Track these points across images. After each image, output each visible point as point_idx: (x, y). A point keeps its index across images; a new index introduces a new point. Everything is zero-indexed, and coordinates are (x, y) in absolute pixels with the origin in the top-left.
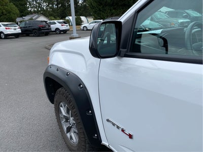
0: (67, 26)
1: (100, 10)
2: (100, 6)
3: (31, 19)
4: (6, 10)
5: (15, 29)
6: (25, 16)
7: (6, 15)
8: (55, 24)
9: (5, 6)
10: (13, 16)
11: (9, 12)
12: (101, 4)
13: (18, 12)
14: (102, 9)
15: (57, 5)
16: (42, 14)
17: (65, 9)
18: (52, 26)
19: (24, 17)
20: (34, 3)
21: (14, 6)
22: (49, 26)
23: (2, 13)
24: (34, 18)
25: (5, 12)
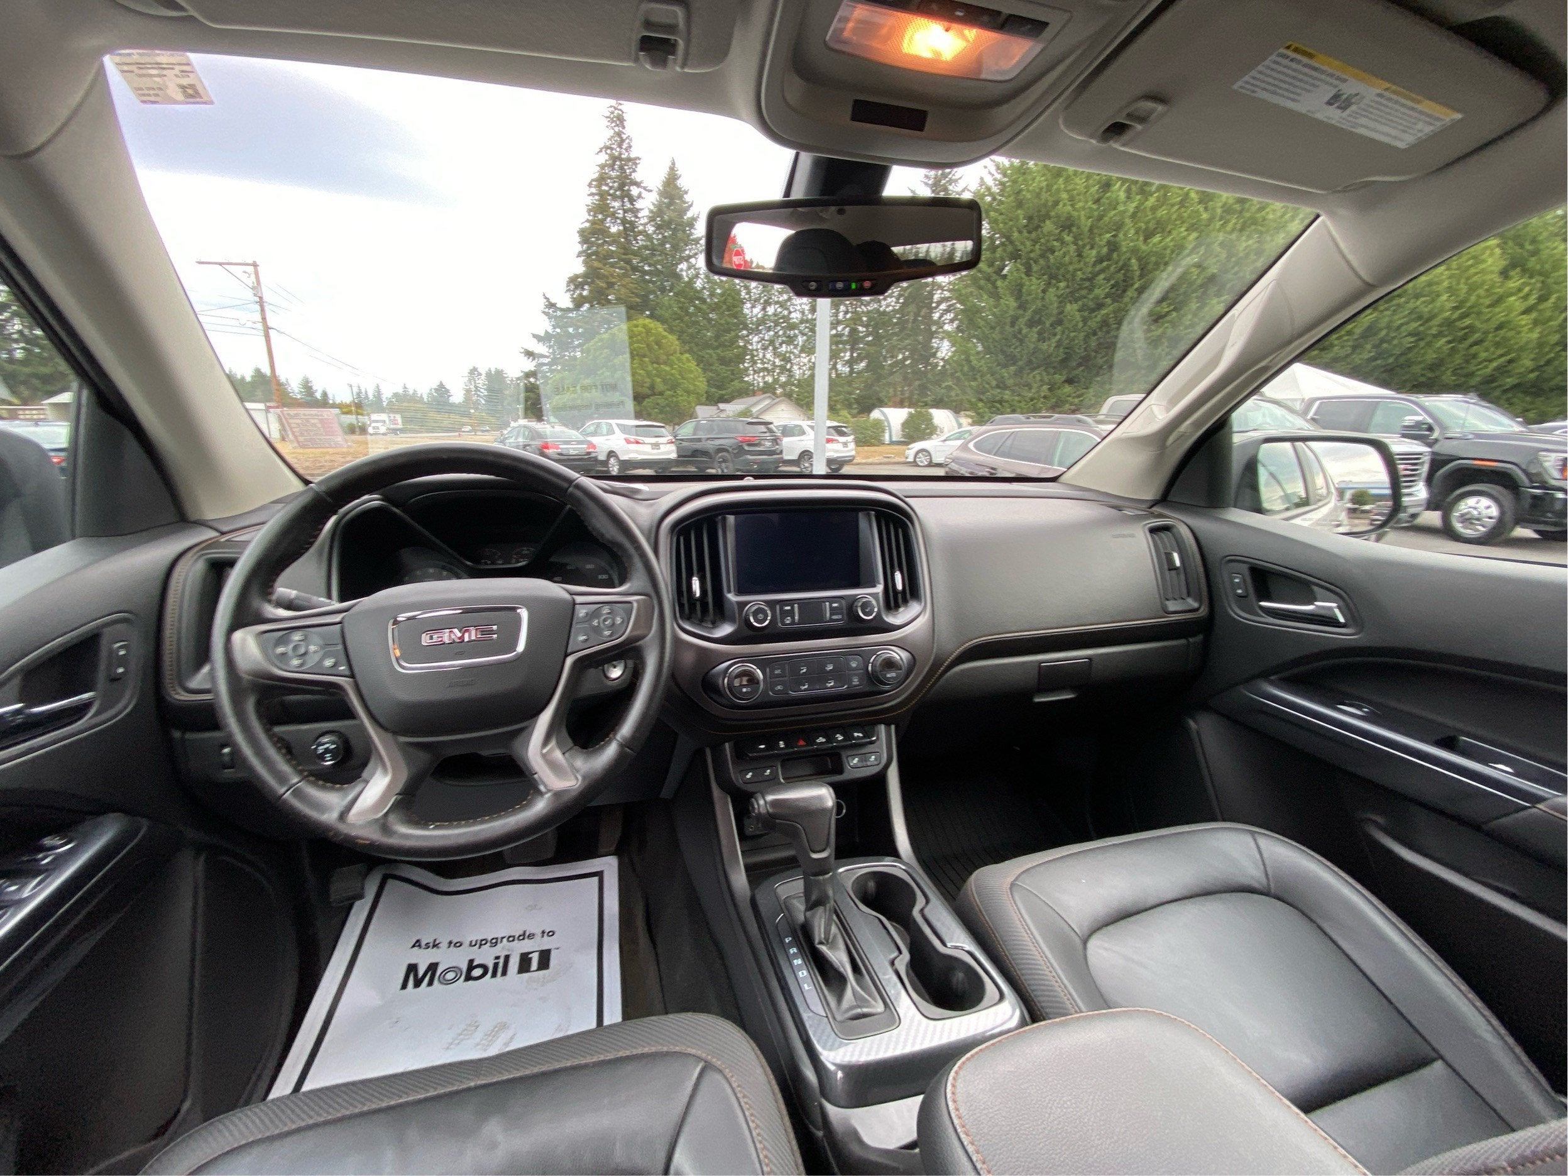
0: (845, 444)
1: (1001, 386)
2: (1005, 366)
3: (746, 413)
4: (665, 381)
5: (656, 446)
6: (727, 401)
7: (661, 394)
8: (803, 433)
9: (665, 363)
10: (682, 399)
11: (674, 387)
12: (1012, 360)
13: (702, 385)
14: (1010, 382)
15: (851, 363)
16: (788, 396)
17: (879, 378)
18: (786, 441)
19: (722, 406)
20: (769, 356)
21: (693, 365)
22: (776, 441)
23: (652, 387)
24: (754, 410)
25: (660, 386)
